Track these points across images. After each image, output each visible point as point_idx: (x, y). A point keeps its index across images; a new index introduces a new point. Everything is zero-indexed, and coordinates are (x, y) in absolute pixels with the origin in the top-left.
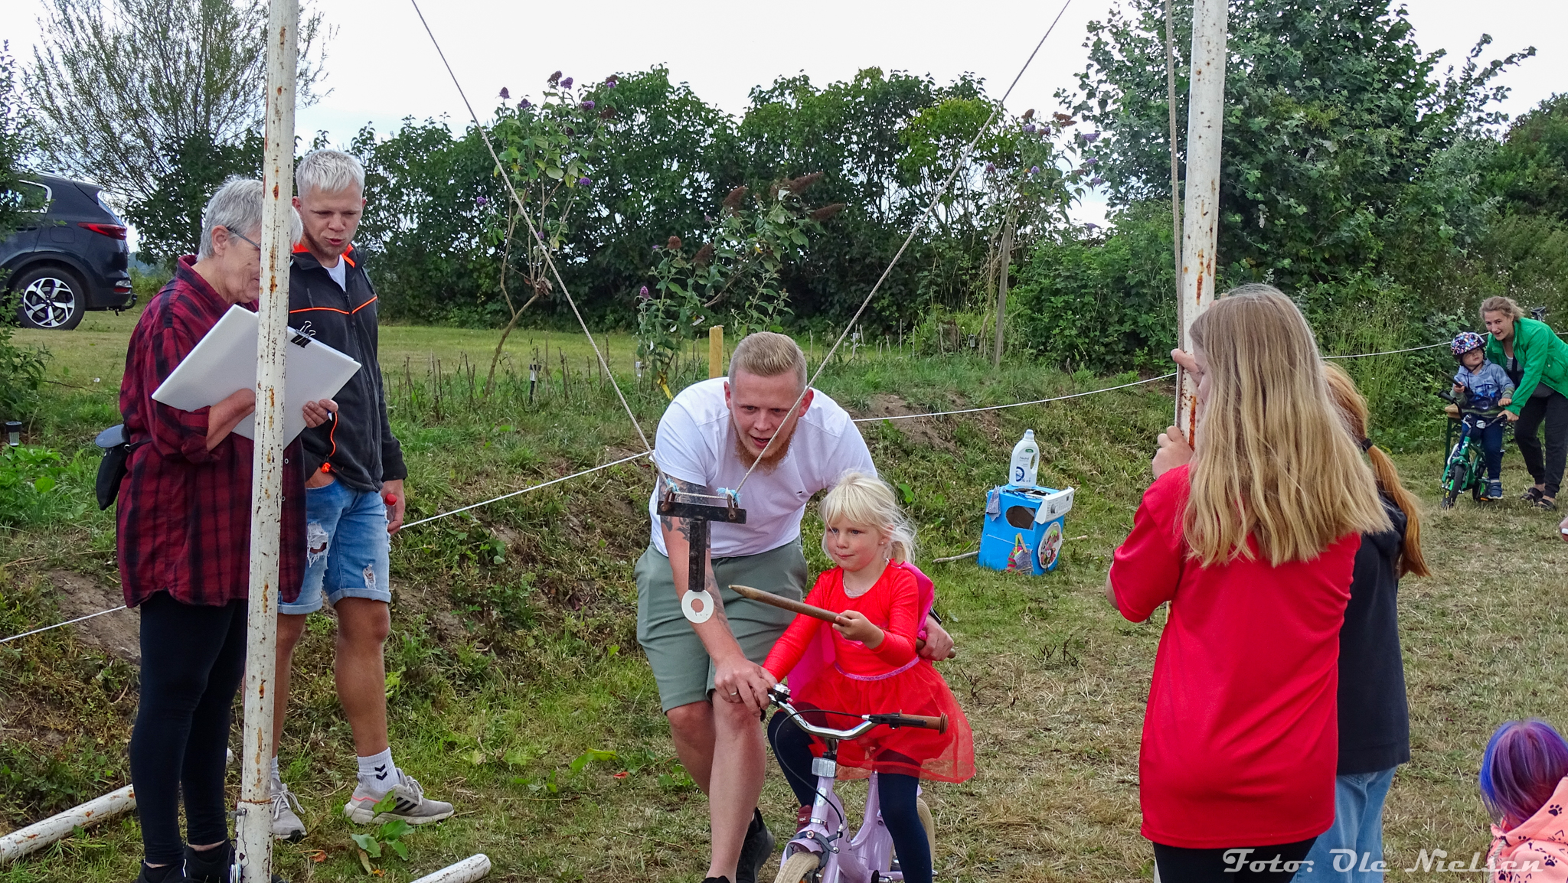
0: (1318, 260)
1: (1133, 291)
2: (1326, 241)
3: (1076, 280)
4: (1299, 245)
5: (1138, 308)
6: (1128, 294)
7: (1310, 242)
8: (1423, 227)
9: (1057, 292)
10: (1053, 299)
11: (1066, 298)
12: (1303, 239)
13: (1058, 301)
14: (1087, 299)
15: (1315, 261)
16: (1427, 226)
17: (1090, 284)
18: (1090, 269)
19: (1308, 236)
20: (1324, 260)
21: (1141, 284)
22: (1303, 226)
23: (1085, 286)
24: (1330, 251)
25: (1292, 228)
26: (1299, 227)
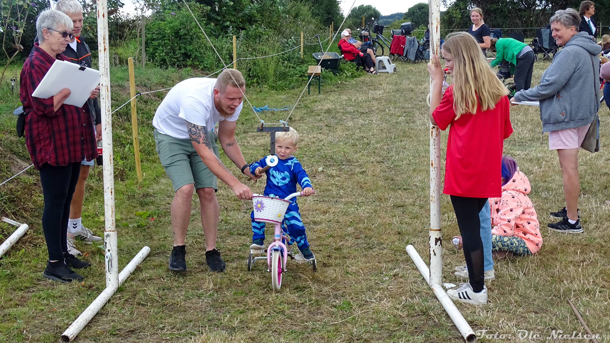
0: (238, 22)
1: (182, 38)
2: (240, 14)
3: (161, 34)
4: (231, 17)
5: (185, 43)
6: (180, 39)
7: (234, 15)
8: (272, 8)
9: (154, 40)
10: (153, 42)
11: (158, 41)
12: (232, 14)
13: (156, 43)
14: (166, 41)
15: (237, 22)
16: (273, 7)
17: (167, 36)
18: (166, 30)
19: (234, 13)
20: (240, 22)
21: (185, 34)
22: (231, 9)
23: (165, 37)
24: (241, 18)
25: (228, 10)
26: (230, 10)
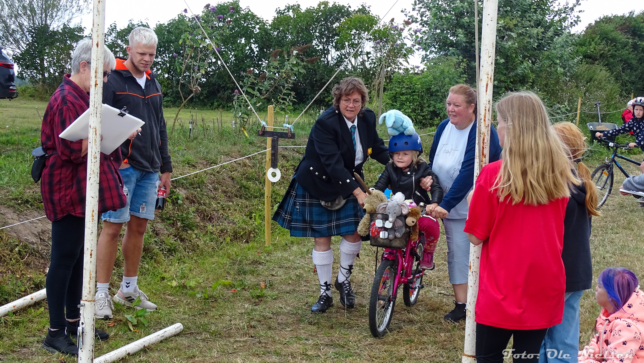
0: (508, 82)
1: (434, 94)
2: (512, 74)
3: (411, 89)
4: (501, 76)
5: (436, 101)
6: (432, 95)
7: (505, 75)
8: (551, 69)
9: (403, 94)
10: (401, 97)
11: (406, 96)
12: (502, 73)
13: (403, 98)
14: (415, 97)
16: (552, 68)
17: (417, 91)
18: (416, 85)
19: (505, 72)
20: (511, 82)
21: (437, 91)
23: (414, 92)
24: (513, 78)
25: (498, 69)
26: (501, 68)
